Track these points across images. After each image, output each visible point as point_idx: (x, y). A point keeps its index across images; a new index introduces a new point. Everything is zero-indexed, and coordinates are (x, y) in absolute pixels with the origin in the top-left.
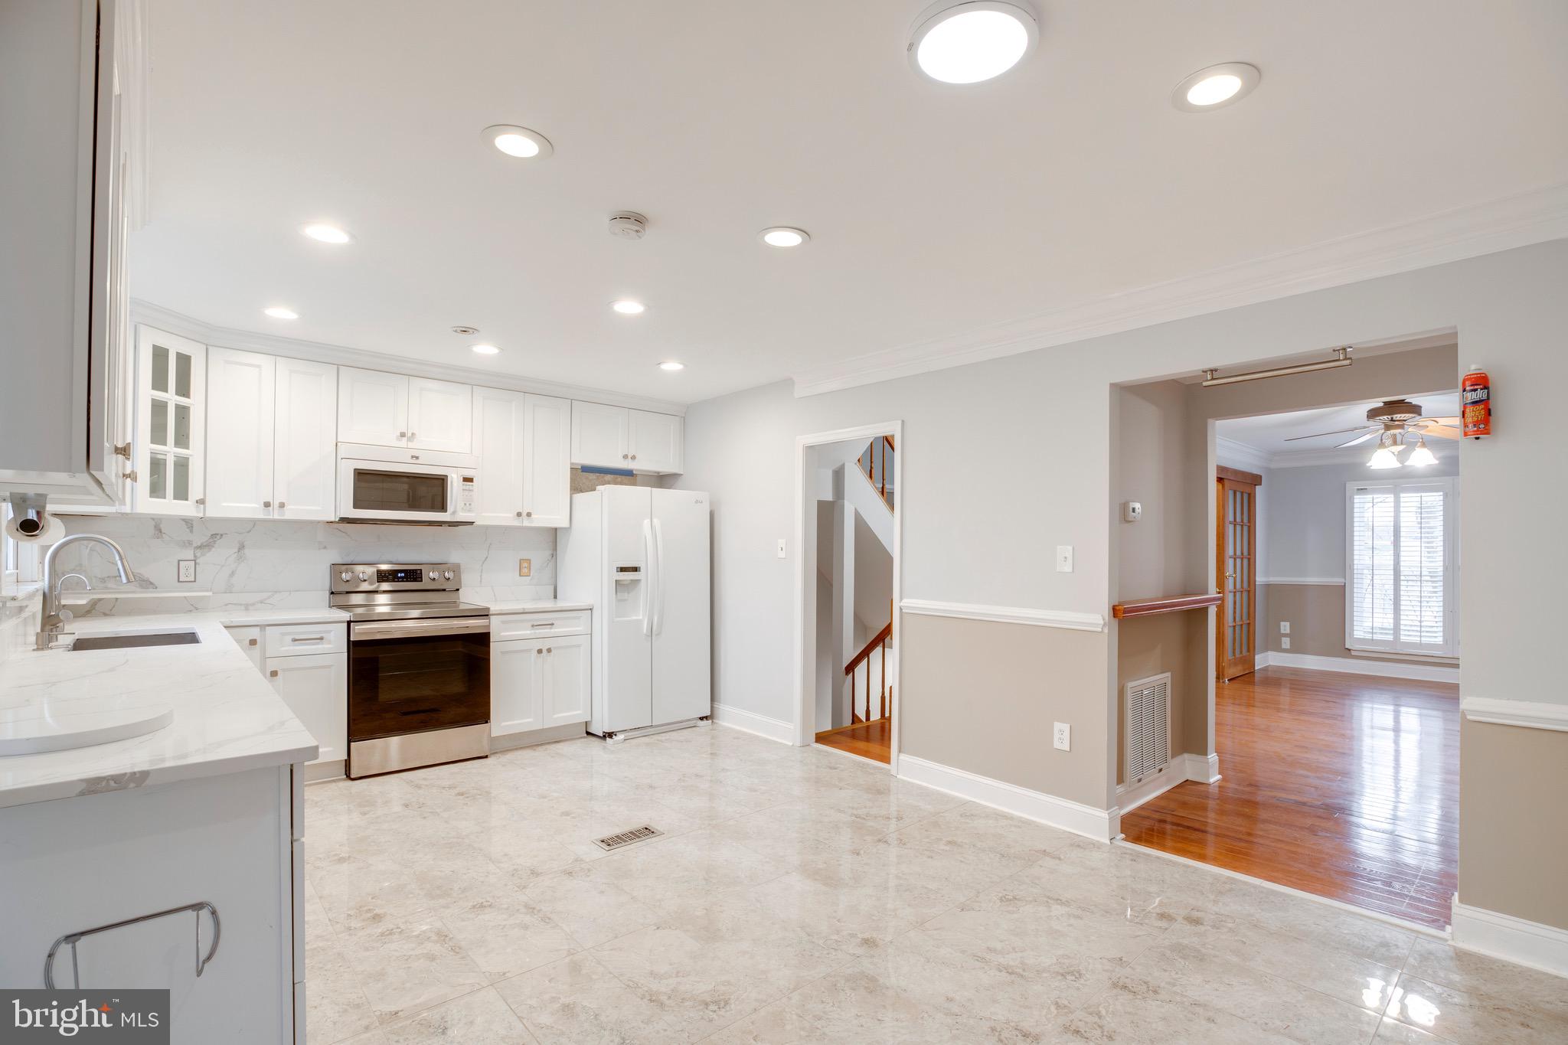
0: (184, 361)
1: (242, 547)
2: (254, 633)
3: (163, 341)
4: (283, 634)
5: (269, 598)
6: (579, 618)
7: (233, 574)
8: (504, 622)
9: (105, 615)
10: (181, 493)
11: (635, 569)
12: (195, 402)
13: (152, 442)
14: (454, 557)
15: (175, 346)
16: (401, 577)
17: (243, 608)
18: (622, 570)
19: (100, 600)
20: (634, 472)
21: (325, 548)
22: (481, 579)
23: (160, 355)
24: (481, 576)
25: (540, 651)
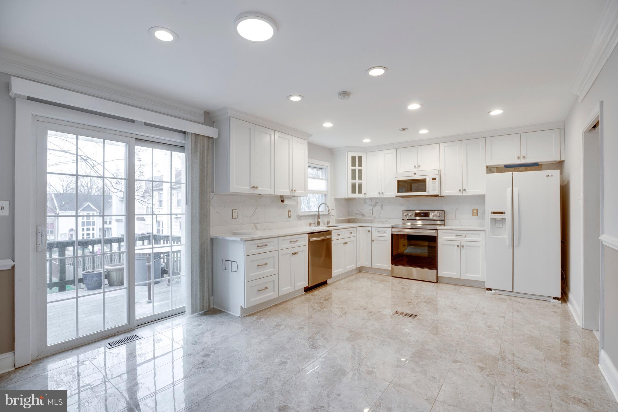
0: (360, 158)
1: (382, 206)
2: (369, 229)
3: (354, 154)
4: (376, 230)
5: (388, 220)
6: (479, 234)
7: (380, 213)
8: (443, 233)
9: (356, 223)
10: (360, 191)
11: (502, 213)
12: (363, 168)
13: (352, 180)
14: (444, 208)
15: (357, 155)
16: (422, 215)
17: (382, 223)
18: (494, 213)
19: (355, 219)
20: (539, 164)
21: (402, 205)
22: (455, 216)
23: (353, 158)
24: (455, 215)
25: (458, 246)
